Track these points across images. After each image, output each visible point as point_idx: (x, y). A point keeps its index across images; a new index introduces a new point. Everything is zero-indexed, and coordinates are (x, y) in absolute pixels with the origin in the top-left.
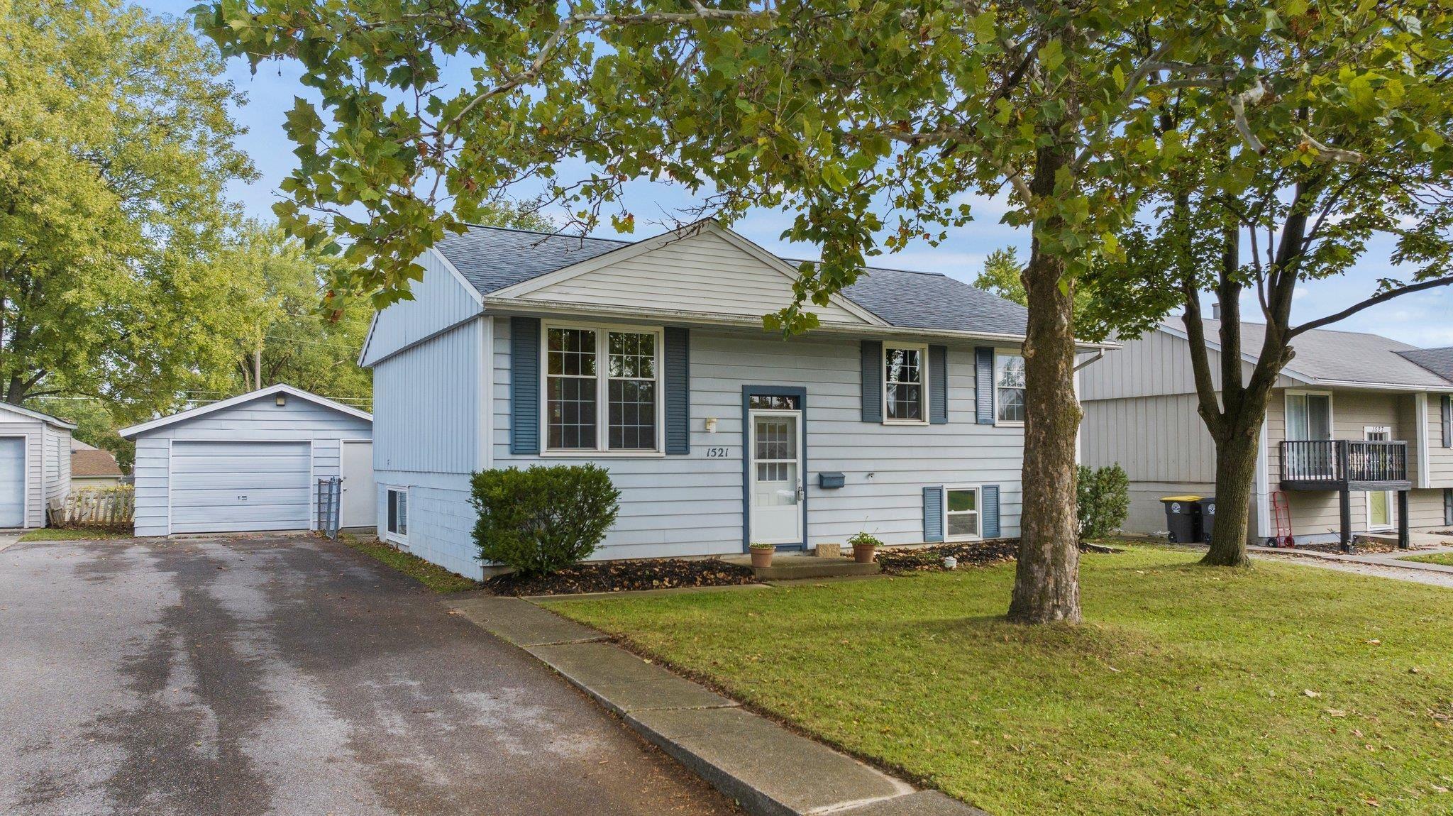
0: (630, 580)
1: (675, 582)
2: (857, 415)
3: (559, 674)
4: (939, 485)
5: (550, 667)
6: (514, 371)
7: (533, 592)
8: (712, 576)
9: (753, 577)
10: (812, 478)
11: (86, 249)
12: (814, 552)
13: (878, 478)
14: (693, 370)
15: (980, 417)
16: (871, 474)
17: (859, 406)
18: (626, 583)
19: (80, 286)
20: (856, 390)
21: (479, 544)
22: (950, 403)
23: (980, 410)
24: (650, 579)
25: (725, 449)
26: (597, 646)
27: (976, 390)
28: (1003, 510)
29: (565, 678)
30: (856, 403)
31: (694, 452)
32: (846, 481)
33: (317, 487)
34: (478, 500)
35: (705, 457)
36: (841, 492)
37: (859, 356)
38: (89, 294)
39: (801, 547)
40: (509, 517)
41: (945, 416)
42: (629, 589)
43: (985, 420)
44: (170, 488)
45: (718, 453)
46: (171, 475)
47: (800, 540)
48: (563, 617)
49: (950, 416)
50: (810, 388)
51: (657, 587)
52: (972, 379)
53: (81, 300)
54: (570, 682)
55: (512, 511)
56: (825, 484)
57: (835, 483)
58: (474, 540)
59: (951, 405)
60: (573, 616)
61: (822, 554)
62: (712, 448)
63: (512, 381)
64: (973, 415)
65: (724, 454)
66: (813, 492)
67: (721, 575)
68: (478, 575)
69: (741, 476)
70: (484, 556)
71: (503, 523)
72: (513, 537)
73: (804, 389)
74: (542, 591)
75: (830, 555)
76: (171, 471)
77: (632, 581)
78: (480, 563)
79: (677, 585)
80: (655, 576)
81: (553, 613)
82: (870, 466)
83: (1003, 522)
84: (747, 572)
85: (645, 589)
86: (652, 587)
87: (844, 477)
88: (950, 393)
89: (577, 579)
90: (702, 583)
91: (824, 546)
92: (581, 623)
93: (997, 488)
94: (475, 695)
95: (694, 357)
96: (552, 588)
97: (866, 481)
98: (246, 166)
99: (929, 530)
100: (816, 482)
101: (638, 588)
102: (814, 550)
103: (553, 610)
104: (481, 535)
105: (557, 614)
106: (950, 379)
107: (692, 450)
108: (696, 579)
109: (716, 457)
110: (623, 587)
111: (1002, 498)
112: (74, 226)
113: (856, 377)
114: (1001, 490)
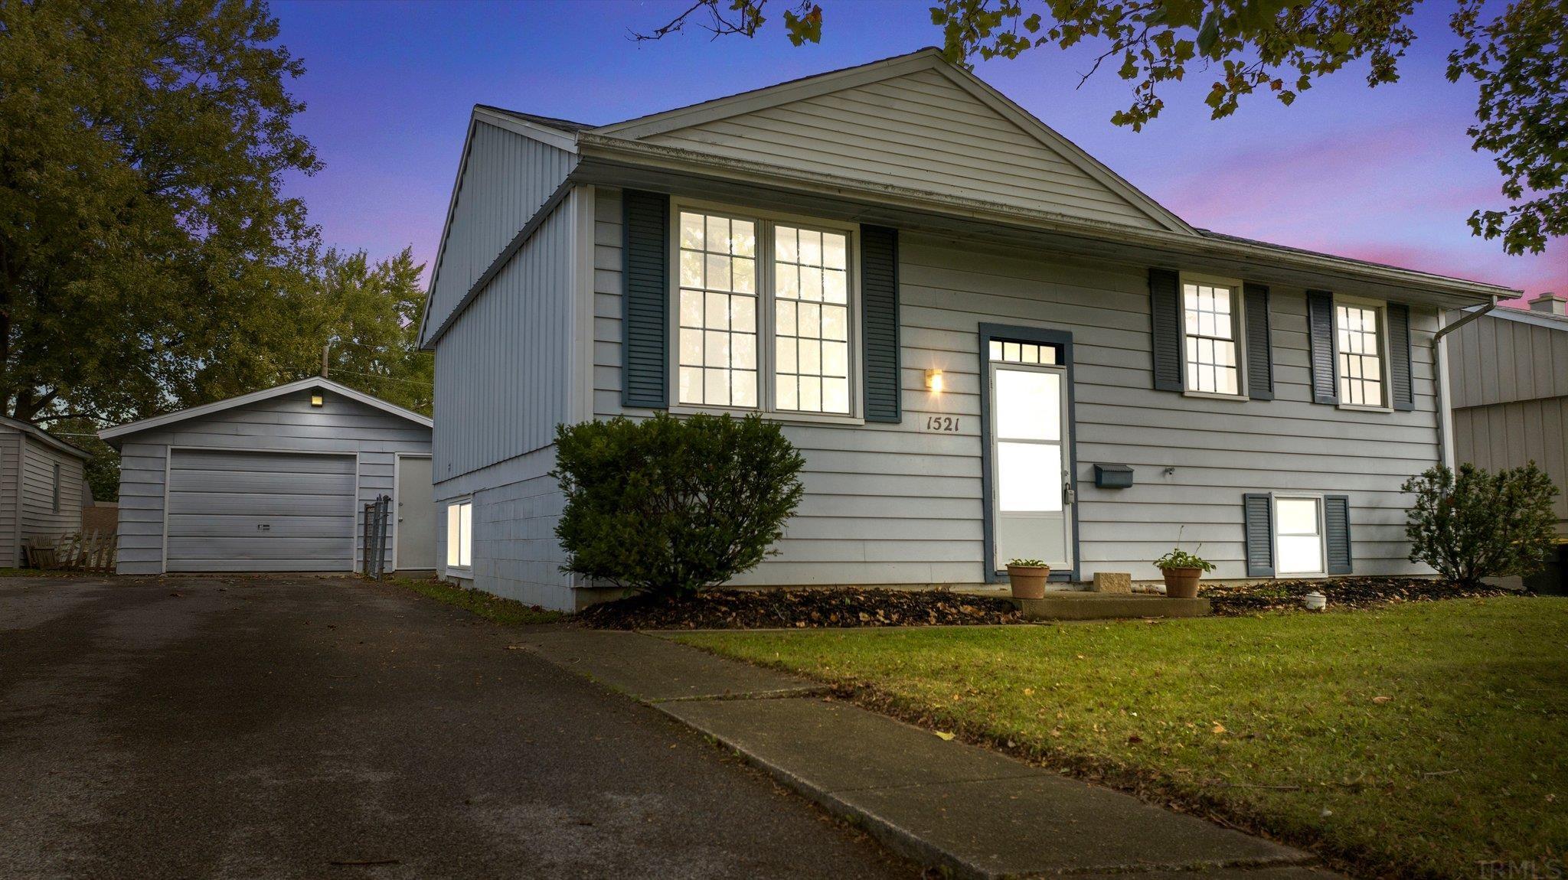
0: (821, 610)
1: (895, 617)
2: (1145, 380)
3: (747, 761)
4: (1265, 492)
5: (720, 744)
6: (628, 273)
7: (660, 624)
8: (954, 610)
9: (1018, 614)
10: (1083, 471)
11: (98, 230)
12: (1089, 585)
13: (1180, 476)
14: (905, 294)
15: (1318, 394)
16: (1169, 470)
17: (1147, 365)
18: (815, 615)
19: (89, 277)
20: (1144, 342)
21: (570, 546)
22: (1275, 369)
23: (1318, 384)
24: (854, 610)
25: (954, 419)
26: (812, 704)
27: (1310, 353)
28: (1355, 534)
29: (765, 771)
30: (1144, 361)
31: (909, 421)
32: (1137, 477)
33: (363, 516)
34: (568, 474)
35: (924, 429)
36: (1127, 494)
37: (1146, 291)
38: (98, 284)
39: (1071, 577)
40: (620, 491)
41: (1270, 389)
42: (821, 624)
43: (1325, 398)
44: (167, 511)
45: (944, 425)
46: (167, 495)
47: (1068, 565)
48: (723, 655)
49: (1278, 390)
50: (1078, 334)
51: (867, 623)
52: (1305, 336)
53: (89, 292)
54: (779, 779)
55: (624, 481)
56: (1104, 481)
57: (1118, 480)
58: (560, 541)
59: (1278, 373)
60: (743, 652)
61: (1105, 588)
62: (934, 417)
63: (624, 289)
64: (1307, 389)
65: (953, 426)
66: (1086, 493)
67: (968, 609)
68: (567, 603)
69: (978, 462)
70: (578, 567)
71: (610, 506)
72: (626, 525)
73: (1070, 334)
74: (677, 622)
75: (1115, 589)
76: (168, 488)
77: (825, 613)
78: (570, 579)
79: (899, 622)
80: (861, 607)
81: (702, 650)
82: (1168, 459)
83: (1356, 552)
84: (1007, 606)
85: (846, 626)
86: (859, 623)
87: (1131, 472)
88: (1276, 355)
89: (733, 607)
90: (938, 620)
91: (1106, 575)
92: (764, 665)
93: (1345, 500)
94: (529, 813)
95: (907, 273)
96: (693, 618)
97: (1161, 481)
98: (306, 155)
99: (1253, 558)
100: (1091, 478)
101: (836, 624)
102: (1091, 583)
103: (701, 644)
104: (572, 532)
105: (710, 651)
106: (1275, 335)
107: (905, 417)
108: (928, 614)
109: (942, 430)
110: (810, 621)
111: (1354, 516)
112: (81, 199)
113: (1142, 321)
114: (1351, 503)
